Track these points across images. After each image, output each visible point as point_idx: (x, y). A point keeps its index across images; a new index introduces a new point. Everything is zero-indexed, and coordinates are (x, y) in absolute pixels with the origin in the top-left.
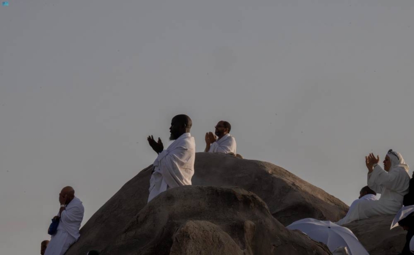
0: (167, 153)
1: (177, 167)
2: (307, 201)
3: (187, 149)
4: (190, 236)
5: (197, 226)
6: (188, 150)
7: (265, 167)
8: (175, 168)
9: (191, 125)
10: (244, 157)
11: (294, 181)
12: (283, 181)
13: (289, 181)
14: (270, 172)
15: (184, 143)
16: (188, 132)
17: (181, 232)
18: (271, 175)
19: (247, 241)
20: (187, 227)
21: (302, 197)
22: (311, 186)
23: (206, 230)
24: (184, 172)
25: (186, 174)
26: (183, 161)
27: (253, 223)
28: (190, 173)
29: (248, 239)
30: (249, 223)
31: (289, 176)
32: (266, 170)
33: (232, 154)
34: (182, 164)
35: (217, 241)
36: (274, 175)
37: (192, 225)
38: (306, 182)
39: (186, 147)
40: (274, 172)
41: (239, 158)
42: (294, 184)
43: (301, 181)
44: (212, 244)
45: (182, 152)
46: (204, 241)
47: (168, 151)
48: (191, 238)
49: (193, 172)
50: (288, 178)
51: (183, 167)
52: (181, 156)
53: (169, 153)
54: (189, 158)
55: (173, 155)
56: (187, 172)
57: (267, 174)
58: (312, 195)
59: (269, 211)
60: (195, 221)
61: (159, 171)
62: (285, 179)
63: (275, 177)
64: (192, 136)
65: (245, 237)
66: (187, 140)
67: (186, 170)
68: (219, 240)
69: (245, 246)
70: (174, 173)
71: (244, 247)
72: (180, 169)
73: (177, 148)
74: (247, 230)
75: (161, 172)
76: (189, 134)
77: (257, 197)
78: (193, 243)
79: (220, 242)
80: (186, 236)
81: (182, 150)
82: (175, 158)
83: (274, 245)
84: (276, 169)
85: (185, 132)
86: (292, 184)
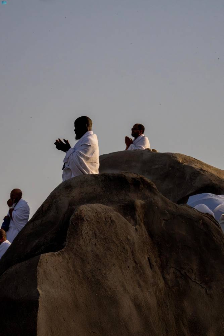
0: (74, 150)
1: (83, 162)
2: (213, 182)
3: (90, 146)
4: (84, 219)
5: (90, 209)
6: (92, 146)
7: (177, 158)
8: (82, 163)
9: (92, 124)
10: (158, 151)
11: (201, 167)
12: (192, 168)
13: (197, 167)
14: (181, 161)
15: (88, 140)
16: (90, 130)
17: (75, 216)
18: (182, 163)
19: (138, 218)
20: (81, 211)
21: (209, 180)
22: (216, 170)
23: (98, 212)
24: (90, 166)
25: (92, 167)
26: (88, 156)
27: (143, 202)
28: (95, 166)
29: (139, 216)
30: (139, 202)
31: (197, 163)
32: (178, 160)
33: (148, 150)
34: (87, 159)
35: (110, 221)
36: (184, 163)
37: (85, 209)
38: (213, 167)
39: (89, 144)
40: (185, 161)
41: (154, 152)
42: (201, 169)
43: (208, 166)
44: (105, 224)
45: (86, 148)
46: (98, 222)
47: (74, 149)
48: (86, 220)
49: (98, 165)
50: (196, 164)
51: (89, 161)
52: (86, 152)
53: (75, 150)
54: (93, 153)
55: (79, 152)
56: (93, 165)
57: (179, 163)
58: (218, 177)
59: (157, 190)
60: (87, 205)
61: (68, 167)
62: (193, 166)
63: (185, 165)
64: (94, 133)
65: (137, 215)
66: (90, 137)
67: (92, 163)
68: (111, 219)
69: (136, 222)
70: (82, 168)
71: (136, 224)
72: (86, 164)
73: (82, 145)
74: (138, 209)
75: (70, 167)
76: (92, 132)
77: (146, 179)
78: (88, 224)
79: (112, 221)
80: (80, 219)
81: (86, 147)
82: (81, 154)
83: (164, 220)
84: (186, 158)
85: (87, 131)
86: (200, 170)
